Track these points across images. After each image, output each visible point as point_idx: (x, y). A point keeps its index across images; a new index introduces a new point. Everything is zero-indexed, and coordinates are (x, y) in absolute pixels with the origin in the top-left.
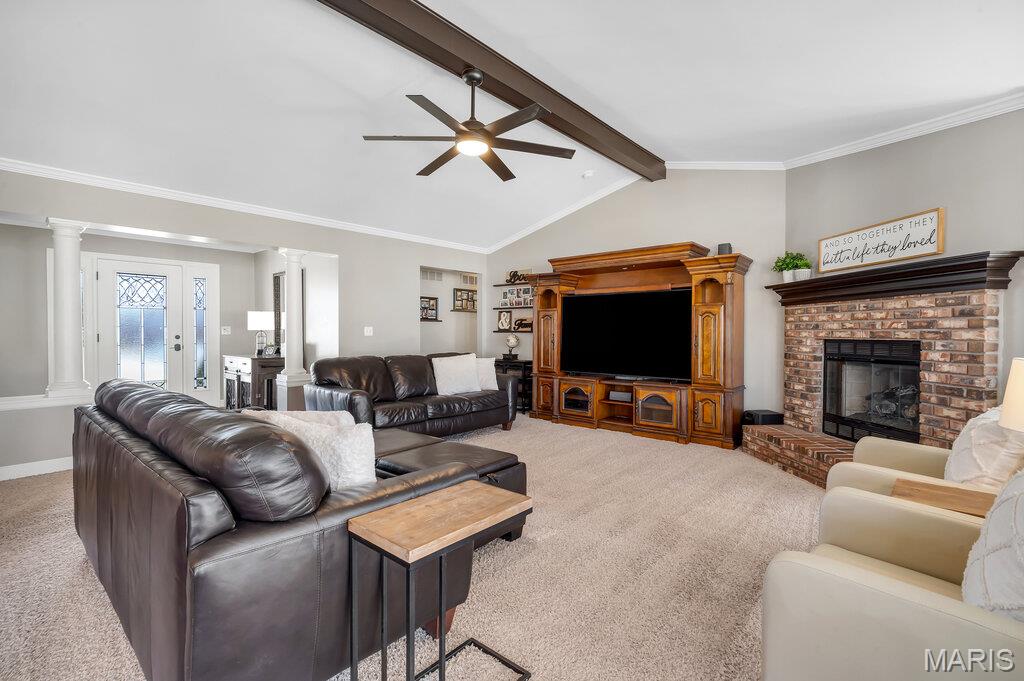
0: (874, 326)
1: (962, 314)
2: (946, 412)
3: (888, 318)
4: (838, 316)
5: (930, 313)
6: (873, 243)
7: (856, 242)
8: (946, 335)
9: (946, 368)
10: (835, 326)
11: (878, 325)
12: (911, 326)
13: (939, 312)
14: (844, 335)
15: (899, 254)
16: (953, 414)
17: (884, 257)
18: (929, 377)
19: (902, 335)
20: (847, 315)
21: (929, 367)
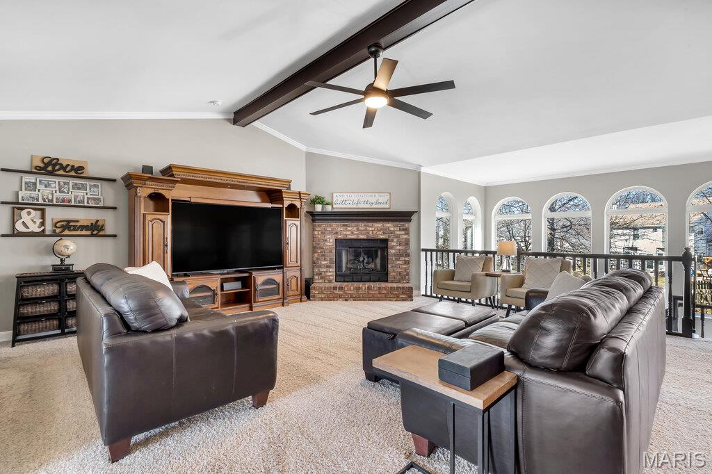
0: (368, 233)
1: (403, 230)
2: (398, 262)
3: (375, 230)
4: (349, 229)
5: (392, 229)
6: (362, 199)
7: (354, 198)
8: (397, 237)
9: (398, 247)
10: (348, 233)
11: (371, 233)
12: (384, 233)
13: (395, 229)
14: (353, 237)
15: (374, 206)
16: (400, 263)
17: (368, 206)
18: (392, 251)
19: (381, 237)
20: (355, 229)
21: (393, 247)
